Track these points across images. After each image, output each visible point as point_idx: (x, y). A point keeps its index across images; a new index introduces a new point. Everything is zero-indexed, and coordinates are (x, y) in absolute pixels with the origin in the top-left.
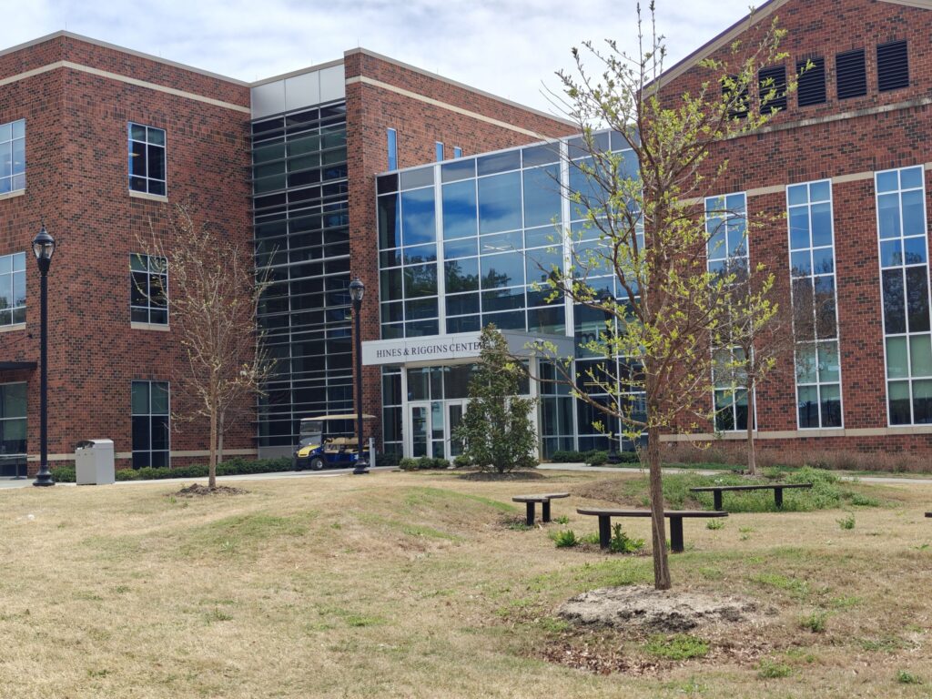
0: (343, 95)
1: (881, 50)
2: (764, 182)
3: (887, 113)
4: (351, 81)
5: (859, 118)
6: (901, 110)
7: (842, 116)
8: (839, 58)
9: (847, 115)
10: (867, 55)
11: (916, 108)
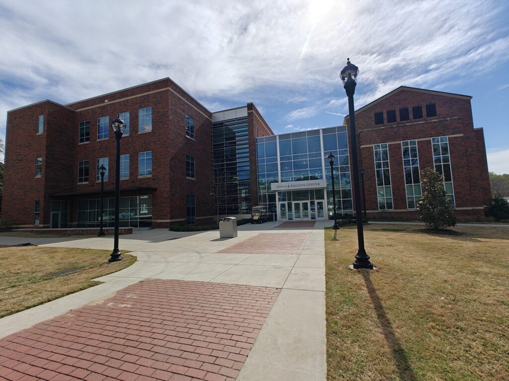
0: (247, 115)
1: (427, 106)
2: (394, 141)
3: (435, 122)
4: (249, 111)
5: (426, 123)
6: (440, 121)
7: (420, 123)
8: (413, 108)
9: (422, 122)
10: (423, 107)
11: (445, 121)
